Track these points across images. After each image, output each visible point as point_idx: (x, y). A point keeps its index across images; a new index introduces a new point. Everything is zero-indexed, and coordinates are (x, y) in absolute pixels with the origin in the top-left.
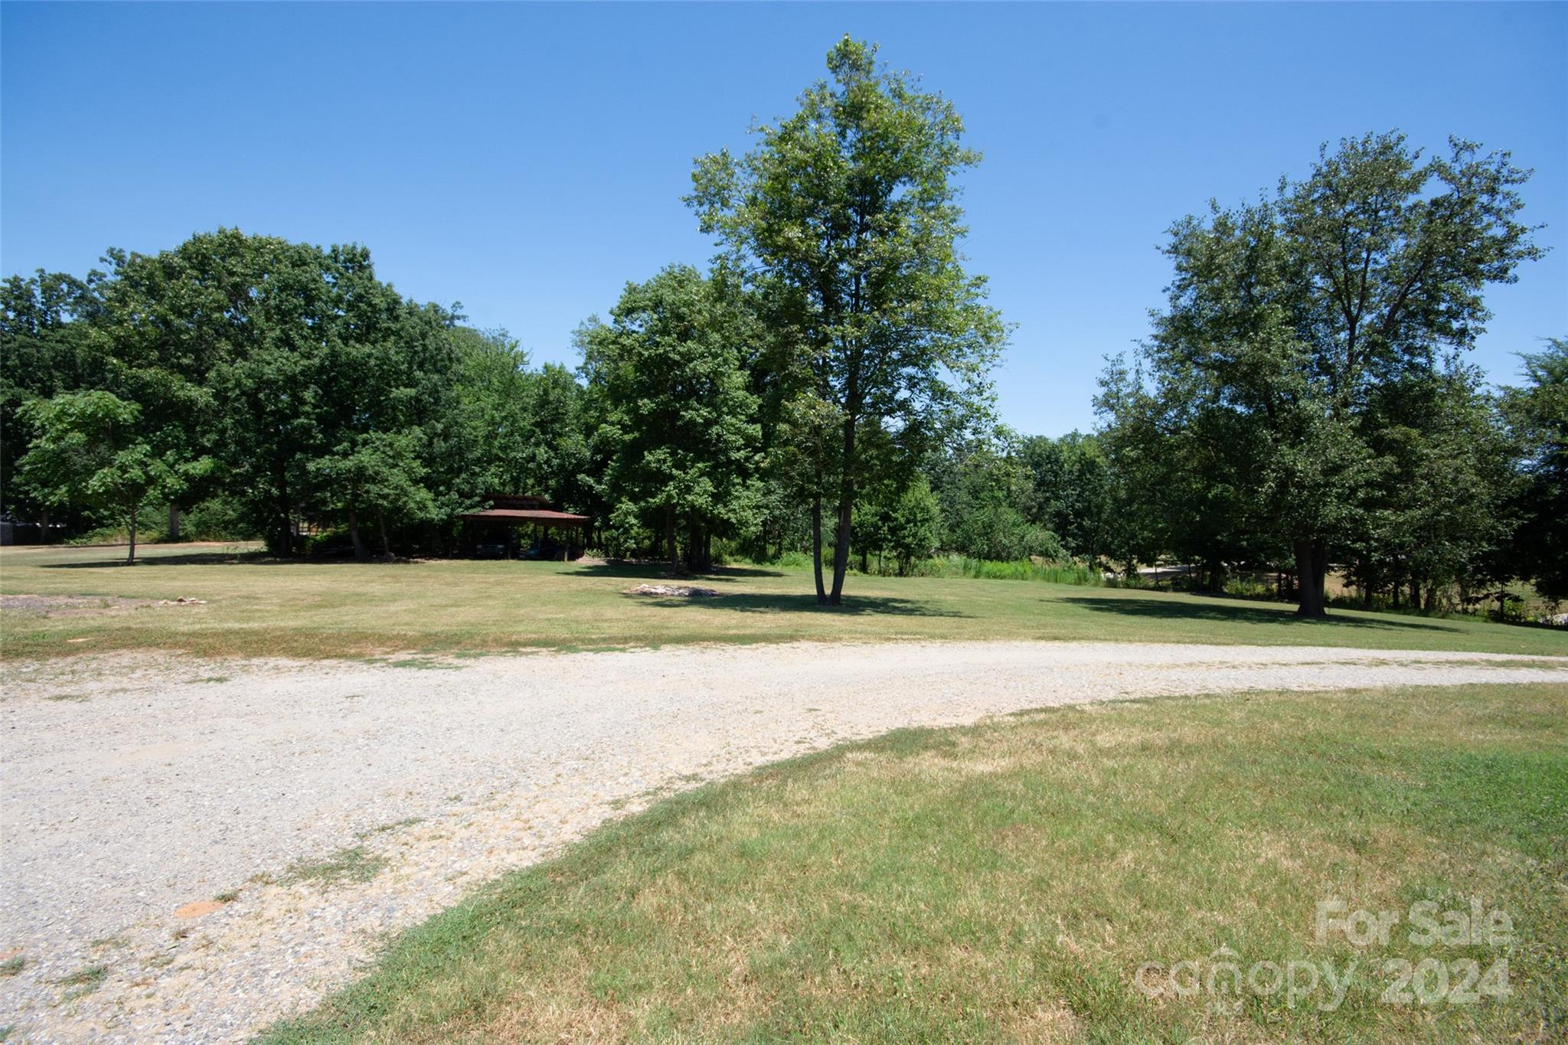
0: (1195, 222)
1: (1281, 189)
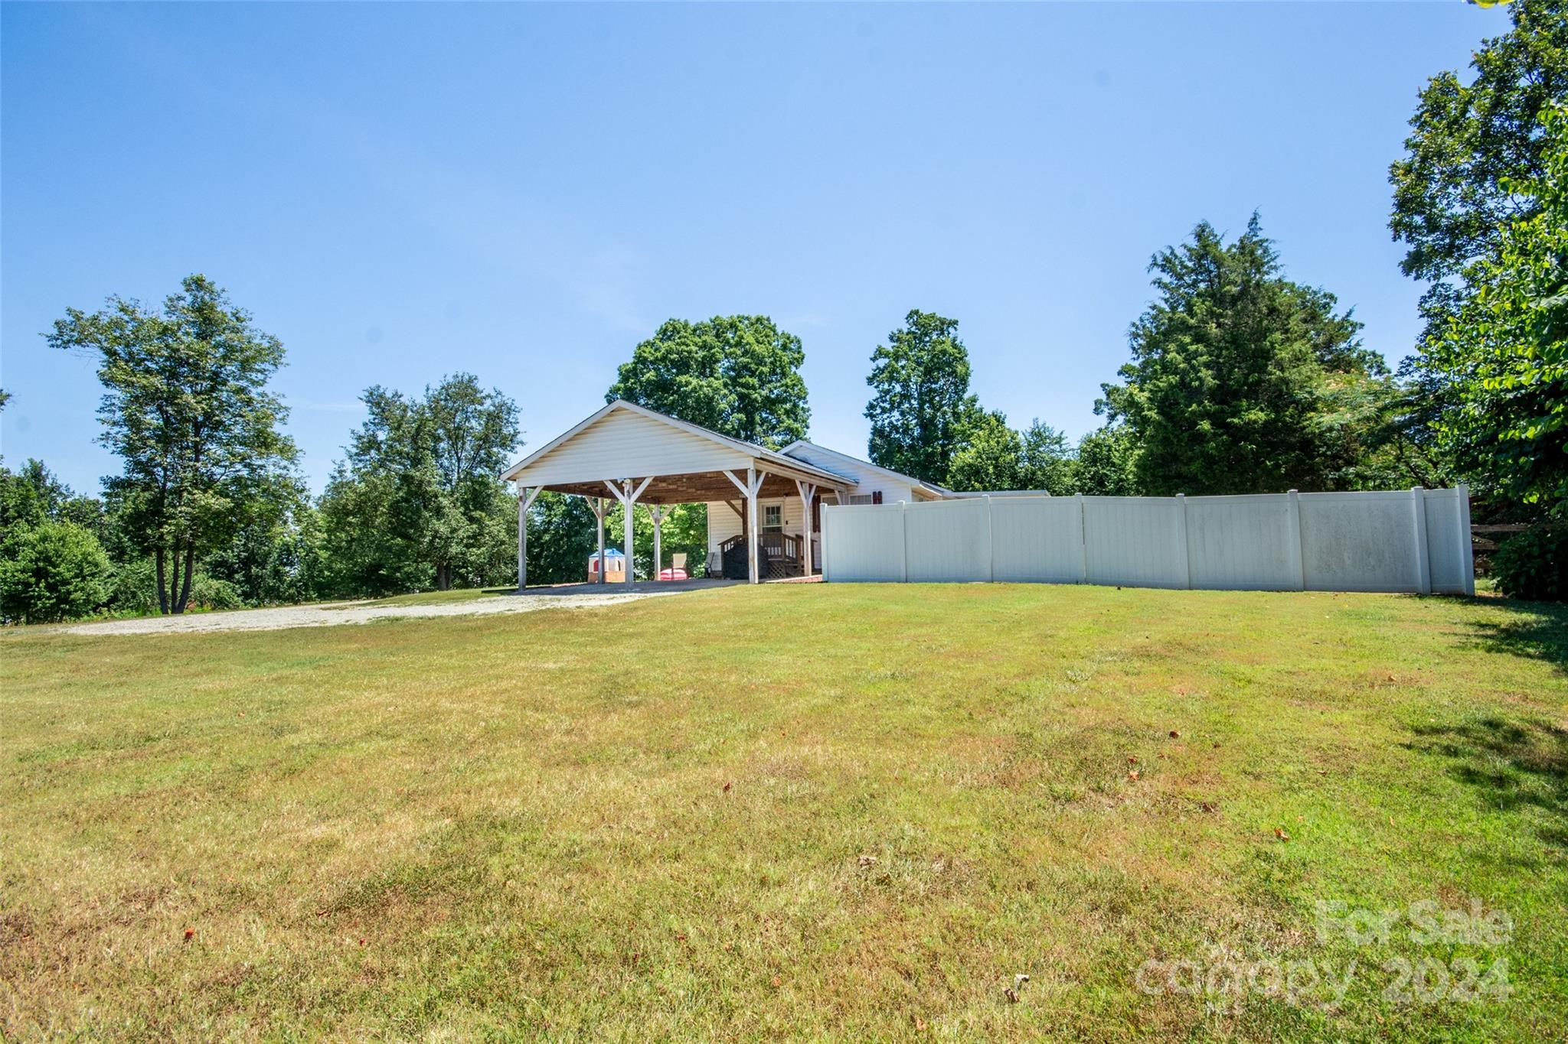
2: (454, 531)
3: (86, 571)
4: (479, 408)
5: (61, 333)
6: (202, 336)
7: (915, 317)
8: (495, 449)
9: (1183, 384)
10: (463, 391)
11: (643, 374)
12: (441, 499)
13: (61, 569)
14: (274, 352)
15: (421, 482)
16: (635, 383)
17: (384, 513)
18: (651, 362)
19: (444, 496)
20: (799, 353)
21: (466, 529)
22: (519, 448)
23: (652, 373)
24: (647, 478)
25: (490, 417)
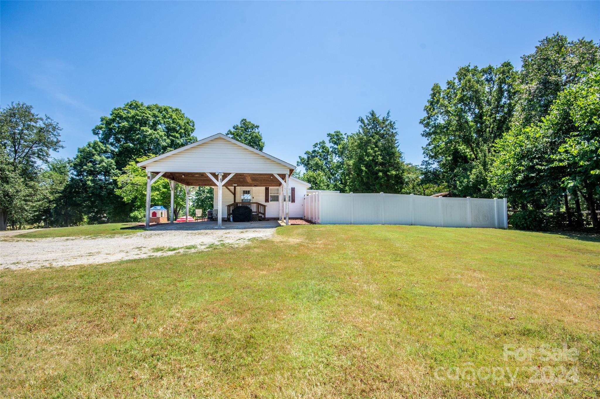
2: (17, 192)
7: (244, 121)
9: (373, 160)
18: (125, 118)
20: (193, 127)
22: (60, 149)
23: (126, 123)
24: (230, 174)
25: (41, 130)
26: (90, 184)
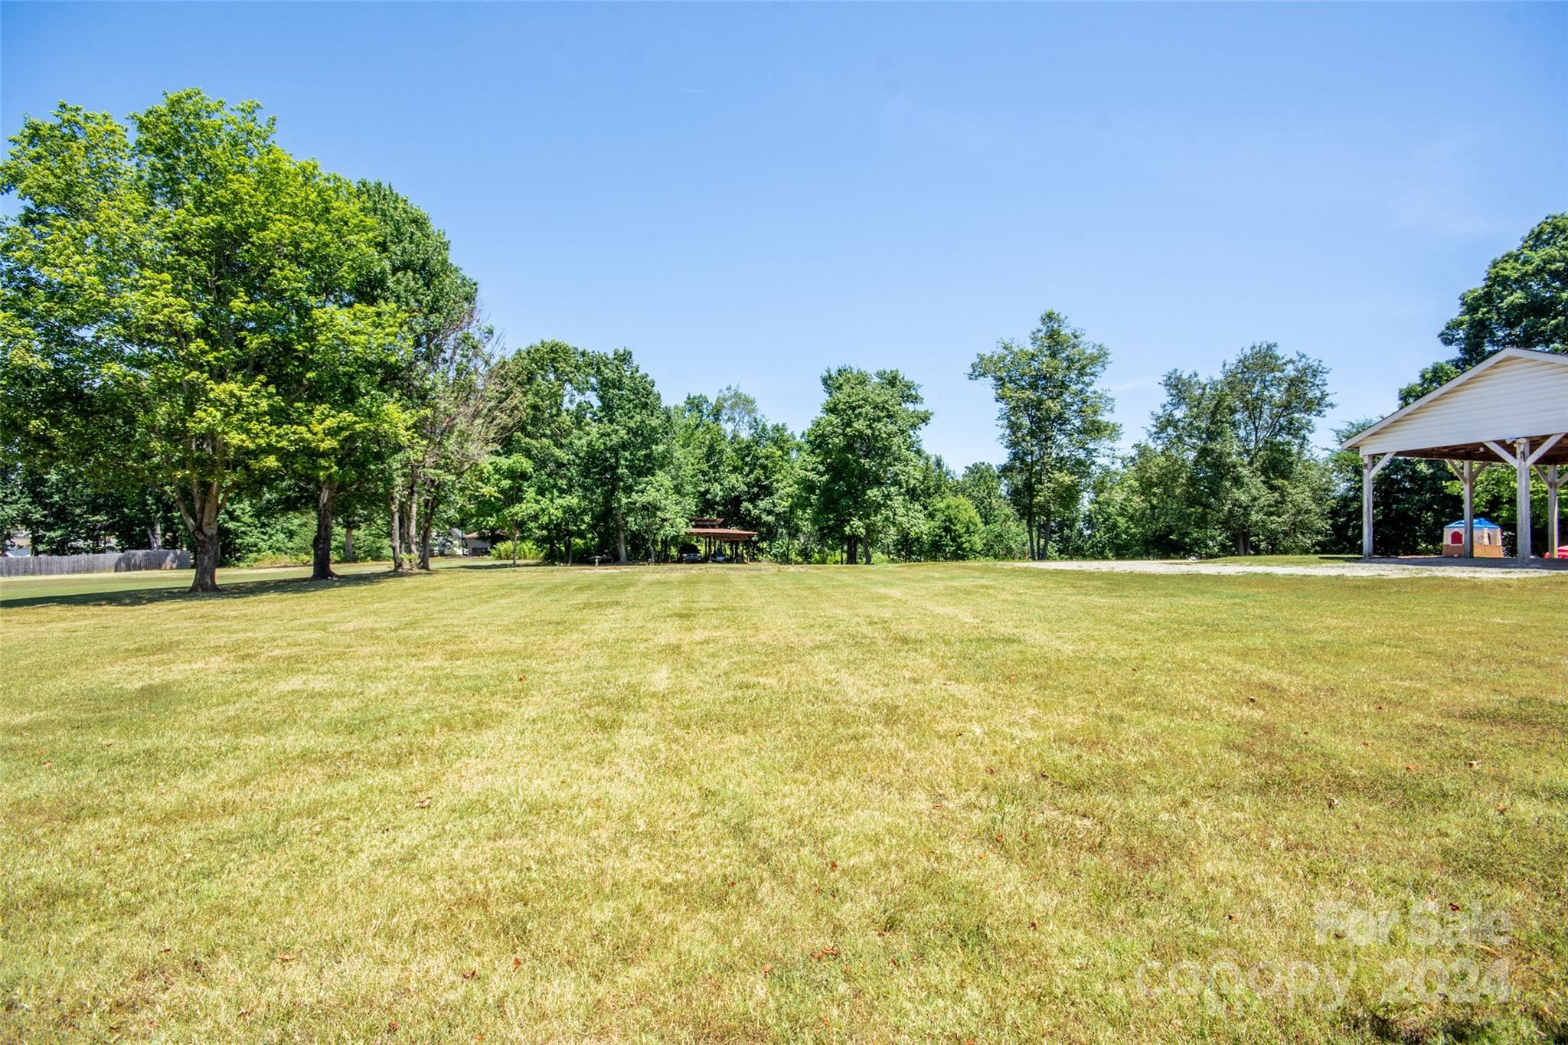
0: (1178, 373)
1: (1224, 365)
2: (1255, 499)
3: (972, 530)
4: (1278, 374)
5: (974, 371)
6: (1053, 355)
8: (1296, 415)
10: (1263, 361)
11: (1502, 299)
12: (1240, 469)
13: (957, 527)
14: (1100, 357)
15: (1221, 455)
16: (1488, 312)
17: (1183, 485)
19: (1243, 466)
21: (1267, 498)
22: (1328, 411)
23: (1519, 294)
24: (1549, 436)
25: (1293, 382)
26: (1425, 470)
